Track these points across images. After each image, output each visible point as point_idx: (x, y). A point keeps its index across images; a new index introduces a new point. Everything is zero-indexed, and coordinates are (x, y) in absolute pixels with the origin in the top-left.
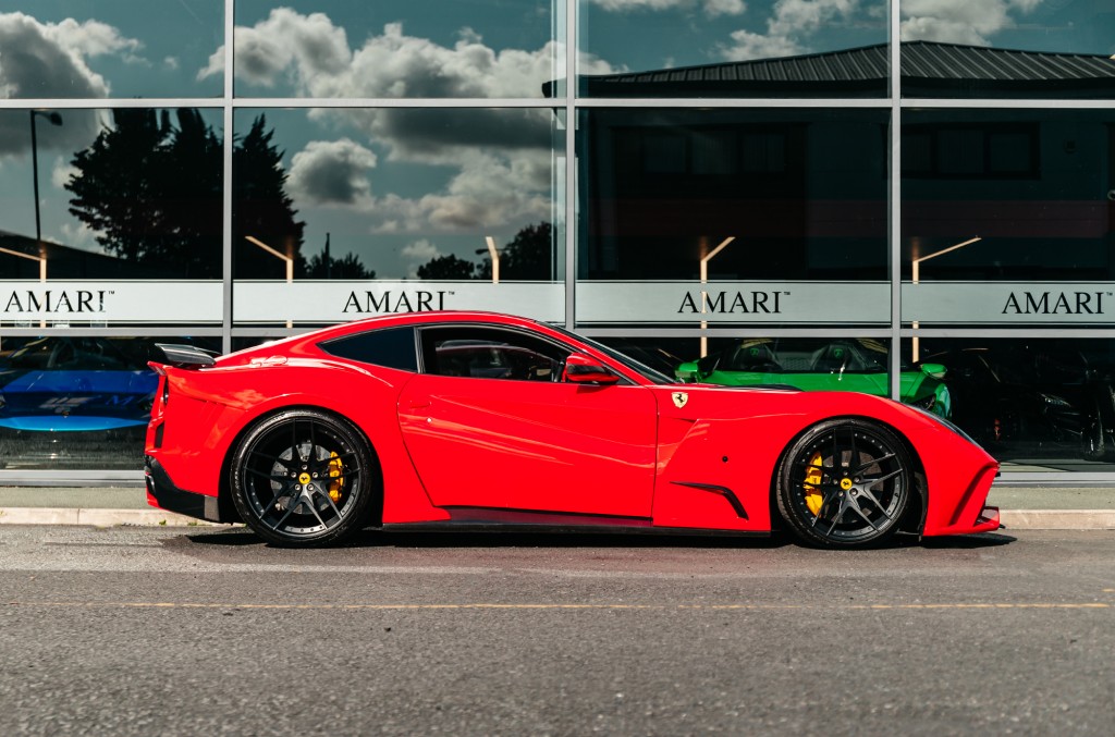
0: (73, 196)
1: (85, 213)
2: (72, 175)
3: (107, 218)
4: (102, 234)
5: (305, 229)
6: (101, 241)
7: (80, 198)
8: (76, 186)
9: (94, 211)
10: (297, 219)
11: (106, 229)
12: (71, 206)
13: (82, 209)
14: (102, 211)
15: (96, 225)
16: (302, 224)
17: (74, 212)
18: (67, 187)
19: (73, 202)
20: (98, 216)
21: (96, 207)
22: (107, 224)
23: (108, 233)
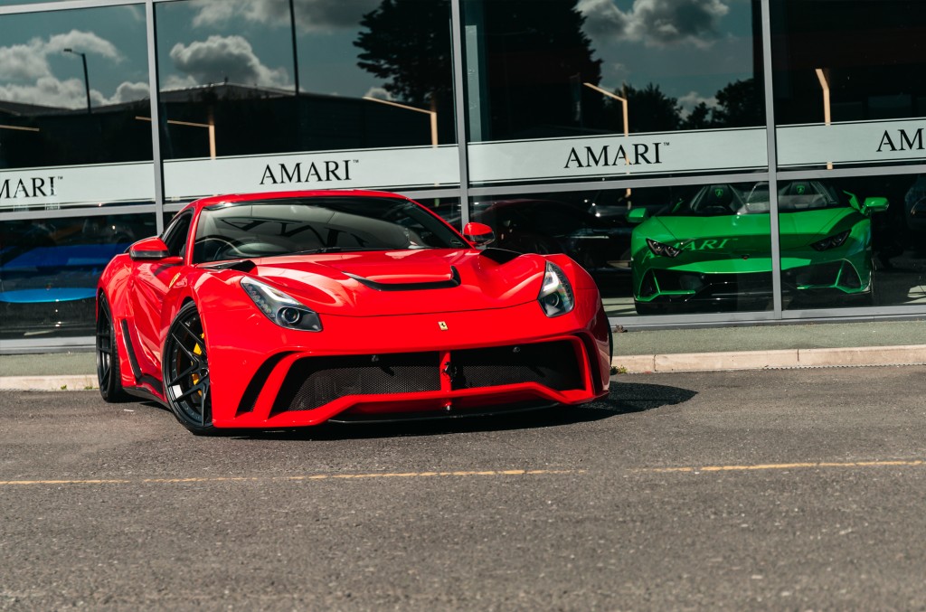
0: (362, 51)
1: (373, 65)
2: (361, 33)
3: (395, 67)
4: (390, 80)
5: (602, 66)
6: (388, 88)
7: (368, 52)
8: (363, 42)
9: (382, 62)
10: (594, 58)
11: (393, 76)
12: (359, 60)
13: (370, 62)
14: (390, 62)
15: (383, 73)
16: (600, 62)
17: (362, 65)
18: (356, 44)
19: (361, 56)
20: (386, 66)
21: (384, 58)
22: (394, 72)
23: (395, 79)
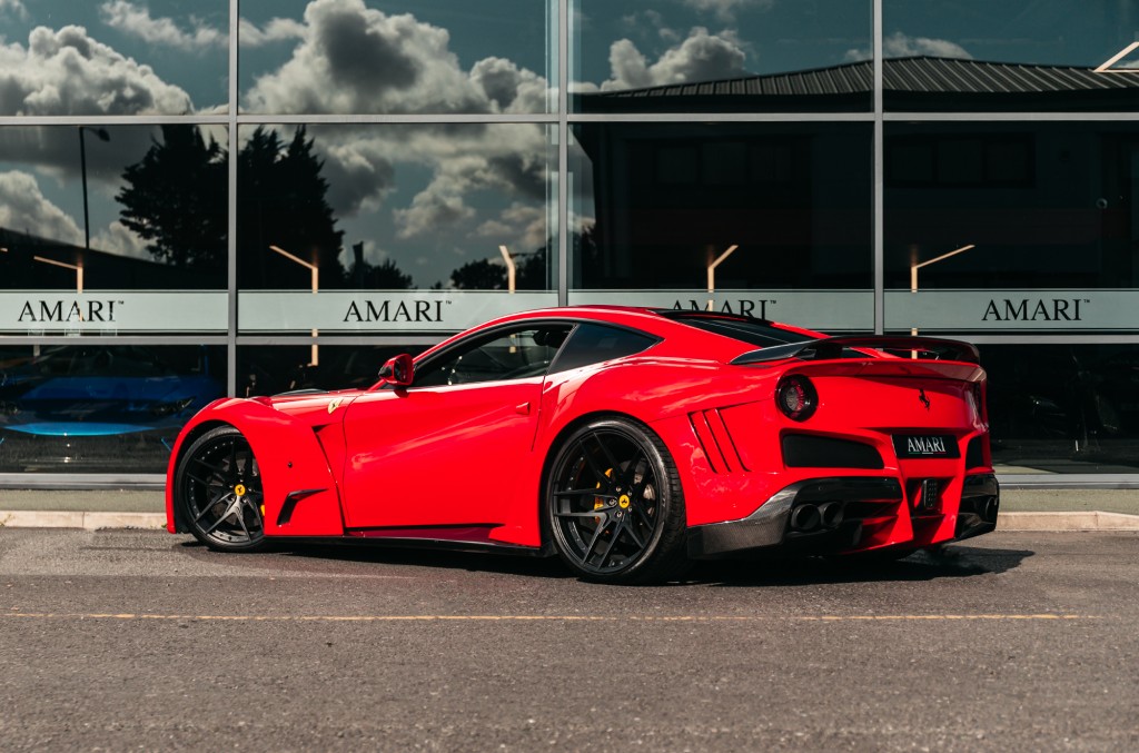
0: (125, 207)
1: (136, 224)
2: (123, 188)
3: (158, 228)
4: (153, 242)
5: (344, 237)
6: (152, 249)
7: (131, 209)
8: (125, 198)
9: (145, 221)
10: (337, 228)
11: (156, 238)
12: (122, 216)
13: (132, 220)
14: (153, 221)
15: (146, 234)
16: (341, 233)
17: (125, 223)
18: (118, 199)
19: (123, 213)
20: (149, 226)
21: (148, 218)
22: (157, 234)
23: (158, 241)
